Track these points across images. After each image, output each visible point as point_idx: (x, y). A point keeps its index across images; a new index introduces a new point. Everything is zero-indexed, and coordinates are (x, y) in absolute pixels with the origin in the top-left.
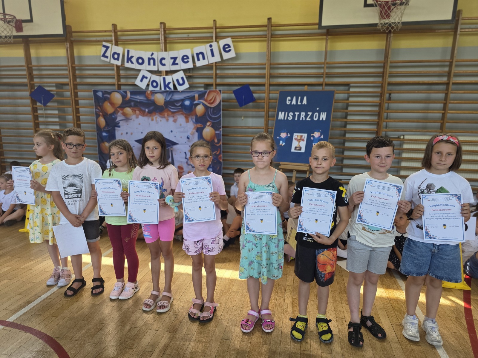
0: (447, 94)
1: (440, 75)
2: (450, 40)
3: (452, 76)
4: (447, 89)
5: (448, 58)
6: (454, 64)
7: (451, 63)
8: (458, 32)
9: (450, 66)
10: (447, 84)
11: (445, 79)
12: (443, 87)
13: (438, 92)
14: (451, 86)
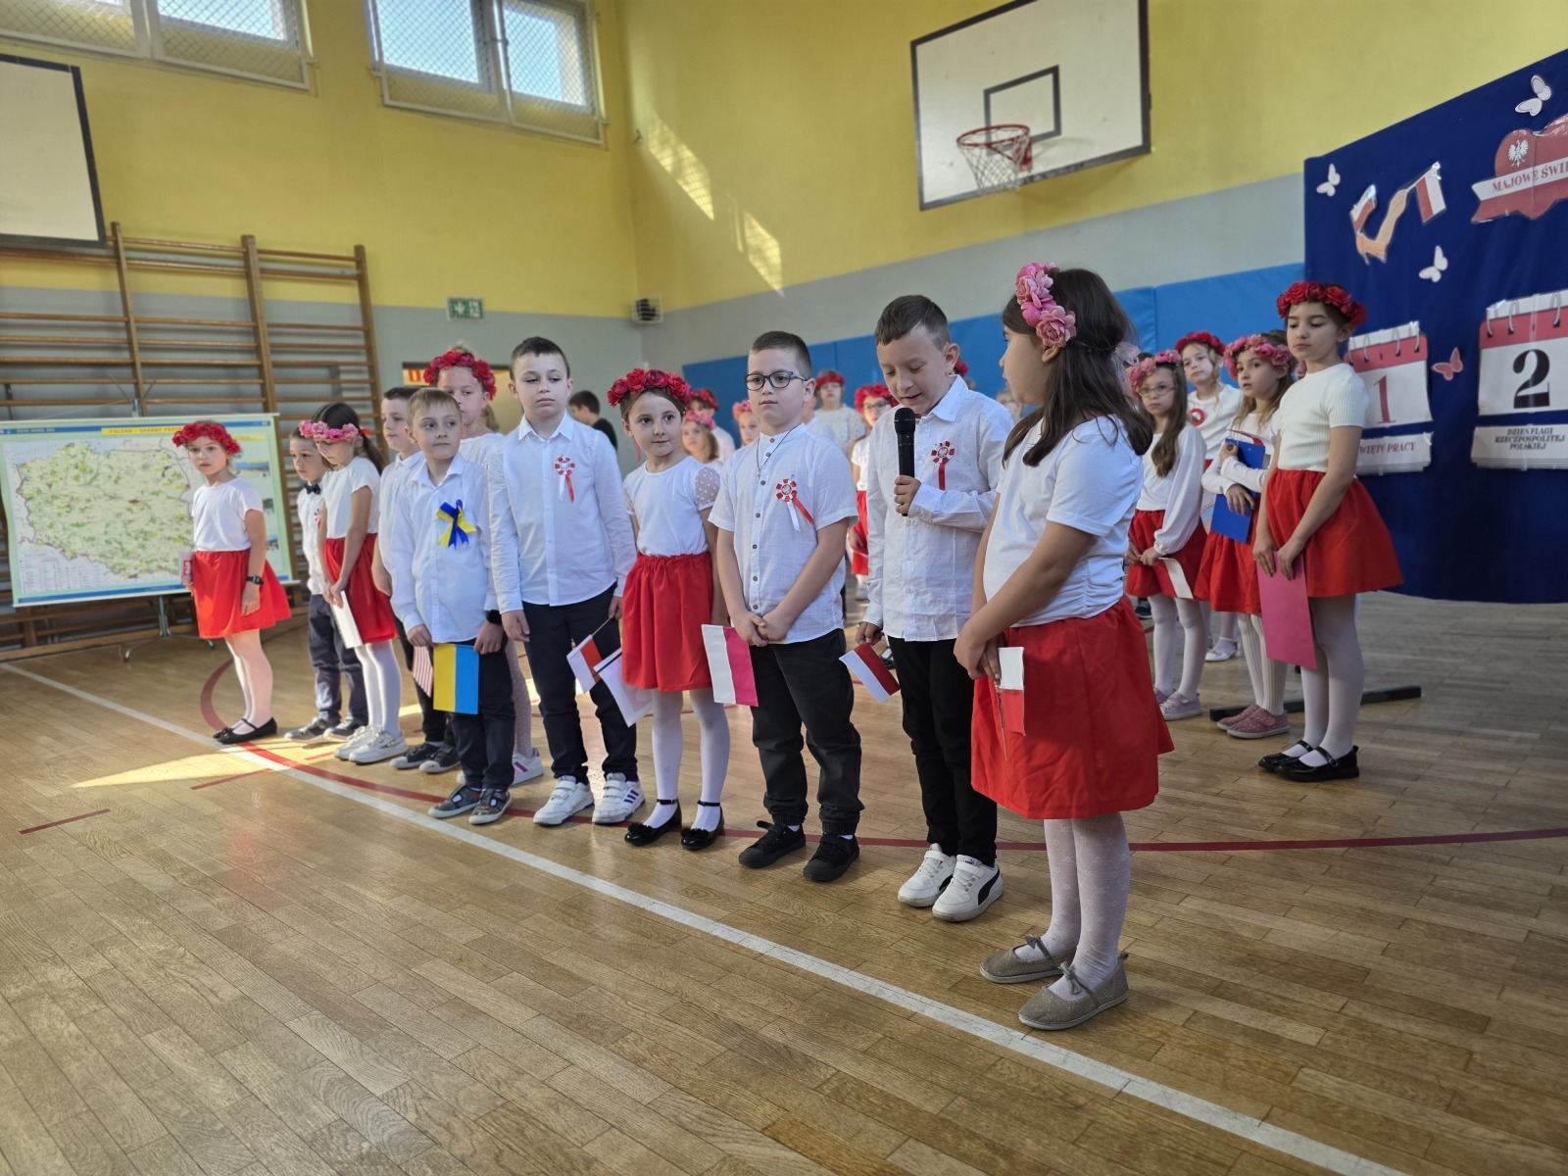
0: (136, 384)
1: (115, 348)
2: (114, 277)
3: (136, 349)
4: (135, 375)
5: (120, 314)
6: (133, 325)
7: (128, 322)
8: (124, 265)
9: (128, 329)
10: (132, 365)
11: (125, 356)
12: (128, 371)
13: (122, 381)
14: (139, 369)
